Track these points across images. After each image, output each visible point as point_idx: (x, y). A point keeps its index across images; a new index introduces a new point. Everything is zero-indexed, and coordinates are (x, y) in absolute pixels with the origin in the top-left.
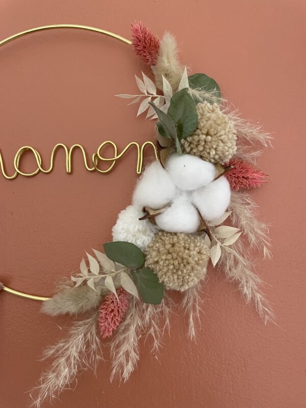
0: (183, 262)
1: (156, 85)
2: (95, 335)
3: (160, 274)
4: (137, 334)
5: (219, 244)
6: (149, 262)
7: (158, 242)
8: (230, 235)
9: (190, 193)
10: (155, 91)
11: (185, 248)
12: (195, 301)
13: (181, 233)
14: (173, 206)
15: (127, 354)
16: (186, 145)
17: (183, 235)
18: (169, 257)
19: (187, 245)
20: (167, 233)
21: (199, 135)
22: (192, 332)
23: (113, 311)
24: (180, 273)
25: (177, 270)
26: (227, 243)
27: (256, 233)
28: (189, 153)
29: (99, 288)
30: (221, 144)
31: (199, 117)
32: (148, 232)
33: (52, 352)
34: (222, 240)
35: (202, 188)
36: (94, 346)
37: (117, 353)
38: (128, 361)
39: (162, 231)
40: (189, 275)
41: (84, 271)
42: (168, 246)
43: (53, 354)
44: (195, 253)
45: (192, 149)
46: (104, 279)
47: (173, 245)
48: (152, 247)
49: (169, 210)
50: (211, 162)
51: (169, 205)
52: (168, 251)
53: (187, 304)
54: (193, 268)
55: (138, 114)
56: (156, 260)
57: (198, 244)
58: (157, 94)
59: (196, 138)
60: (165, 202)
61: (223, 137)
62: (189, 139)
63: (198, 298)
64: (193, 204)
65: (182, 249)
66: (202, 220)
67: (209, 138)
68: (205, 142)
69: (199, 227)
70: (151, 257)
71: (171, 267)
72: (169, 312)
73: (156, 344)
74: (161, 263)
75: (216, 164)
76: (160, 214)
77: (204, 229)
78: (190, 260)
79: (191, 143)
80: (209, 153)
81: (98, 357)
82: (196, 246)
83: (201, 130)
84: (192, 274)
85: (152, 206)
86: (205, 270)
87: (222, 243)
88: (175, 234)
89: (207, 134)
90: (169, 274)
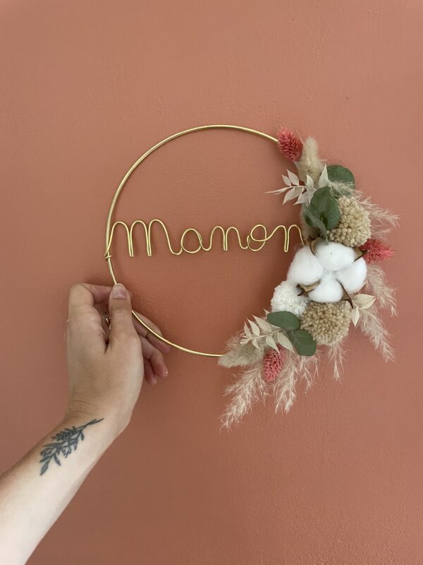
0: (332, 325)
1: (299, 177)
2: (261, 379)
3: (314, 334)
4: (295, 378)
5: (357, 308)
6: (305, 326)
7: (310, 310)
8: (367, 301)
9: (335, 272)
10: (298, 182)
11: (333, 314)
12: (338, 351)
13: (329, 303)
14: (322, 283)
15: (287, 393)
16: (331, 235)
17: (331, 305)
18: (322, 321)
19: (334, 312)
20: (317, 303)
21: (342, 229)
22: (337, 375)
23: (275, 362)
24: (330, 332)
25: (328, 331)
26: (364, 308)
27: (386, 297)
28: (333, 241)
29: (262, 346)
30: (359, 233)
31: (341, 213)
32: (302, 303)
33: (231, 390)
34: (360, 306)
35: (344, 269)
36: (261, 387)
37: (279, 394)
38: (288, 399)
39: (312, 301)
40: (337, 334)
41: (249, 334)
42: (320, 314)
43: (233, 392)
44: (340, 317)
45: (335, 238)
46: (264, 339)
47: (324, 313)
48: (307, 314)
49: (320, 286)
50: (350, 247)
51: (318, 282)
52: (320, 317)
53: (332, 354)
54: (339, 329)
55: (284, 202)
56: (310, 324)
57: (343, 310)
58: (300, 185)
59: (340, 231)
60: (316, 280)
61: (360, 228)
62: (334, 231)
63: (341, 349)
64: (337, 280)
65: (331, 315)
66: (345, 292)
67: (350, 230)
68: (347, 233)
69: (343, 297)
70: (307, 322)
71: (324, 329)
72: (318, 362)
73: (309, 384)
74: (315, 326)
75: (355, 248)
76: (312, 290)
77: (347, 298)
78: (338, 323)
79: (335, 234)
80: (349, 241)
81: (265, 394)
82: (341, 312)
83: (343, 224)
84: (339, 333)
85: (306, 284)
86: (348, 329)
87: (360, 307)
88: (324, 304)
89: (349, 227)
90: (322, 334)
